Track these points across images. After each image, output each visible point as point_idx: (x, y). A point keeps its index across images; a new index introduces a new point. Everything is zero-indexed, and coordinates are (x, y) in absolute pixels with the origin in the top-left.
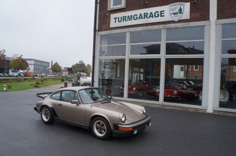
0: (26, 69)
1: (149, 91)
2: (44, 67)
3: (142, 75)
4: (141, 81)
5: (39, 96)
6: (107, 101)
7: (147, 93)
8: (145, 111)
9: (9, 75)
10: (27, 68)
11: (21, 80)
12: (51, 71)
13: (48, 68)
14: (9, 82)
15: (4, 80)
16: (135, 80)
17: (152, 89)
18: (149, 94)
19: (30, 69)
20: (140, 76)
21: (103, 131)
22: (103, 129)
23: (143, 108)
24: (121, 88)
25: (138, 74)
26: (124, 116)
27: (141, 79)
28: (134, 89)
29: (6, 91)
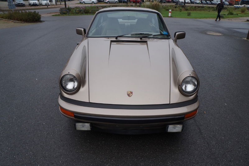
29: (171, 17)
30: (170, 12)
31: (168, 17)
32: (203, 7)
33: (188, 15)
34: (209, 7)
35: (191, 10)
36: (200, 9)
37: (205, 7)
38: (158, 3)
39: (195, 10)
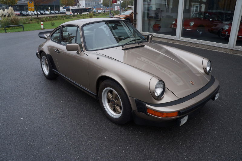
0: (76, 5)
1: (212, 28)
2: (95, 2)
3: (203, 6)
4: (201, 13)
5: (42, 36)
6: (137, 45)
7: (209, 31)
8: (208, 69)
9: (60, 12)
10: (78, 4)
11: (70, 17)
12: (102, 6)
13: (100, 3)
14: (58, 19)
15: (53, 17)
16: (194, 12)
17: (216, 25)
18: (212, 31)
19: (80, 5)
20: (201, 7)
21: (118, 108)
22: (118, 105)
23: (206, 62)
24: (174, 22)
25: (199, 5)
26: (162, 85)
27: (202, 11)
28: (192, 24)
29: (44, 29)
30: (42, 24)
31: (41, 29)
32: (56, 17)
33: (53, 26)
34: (62, 16)
35: (47, 21)
36: (54, 18)
37: (58, 16)
38: (16, 18)
39: (51, 20)
